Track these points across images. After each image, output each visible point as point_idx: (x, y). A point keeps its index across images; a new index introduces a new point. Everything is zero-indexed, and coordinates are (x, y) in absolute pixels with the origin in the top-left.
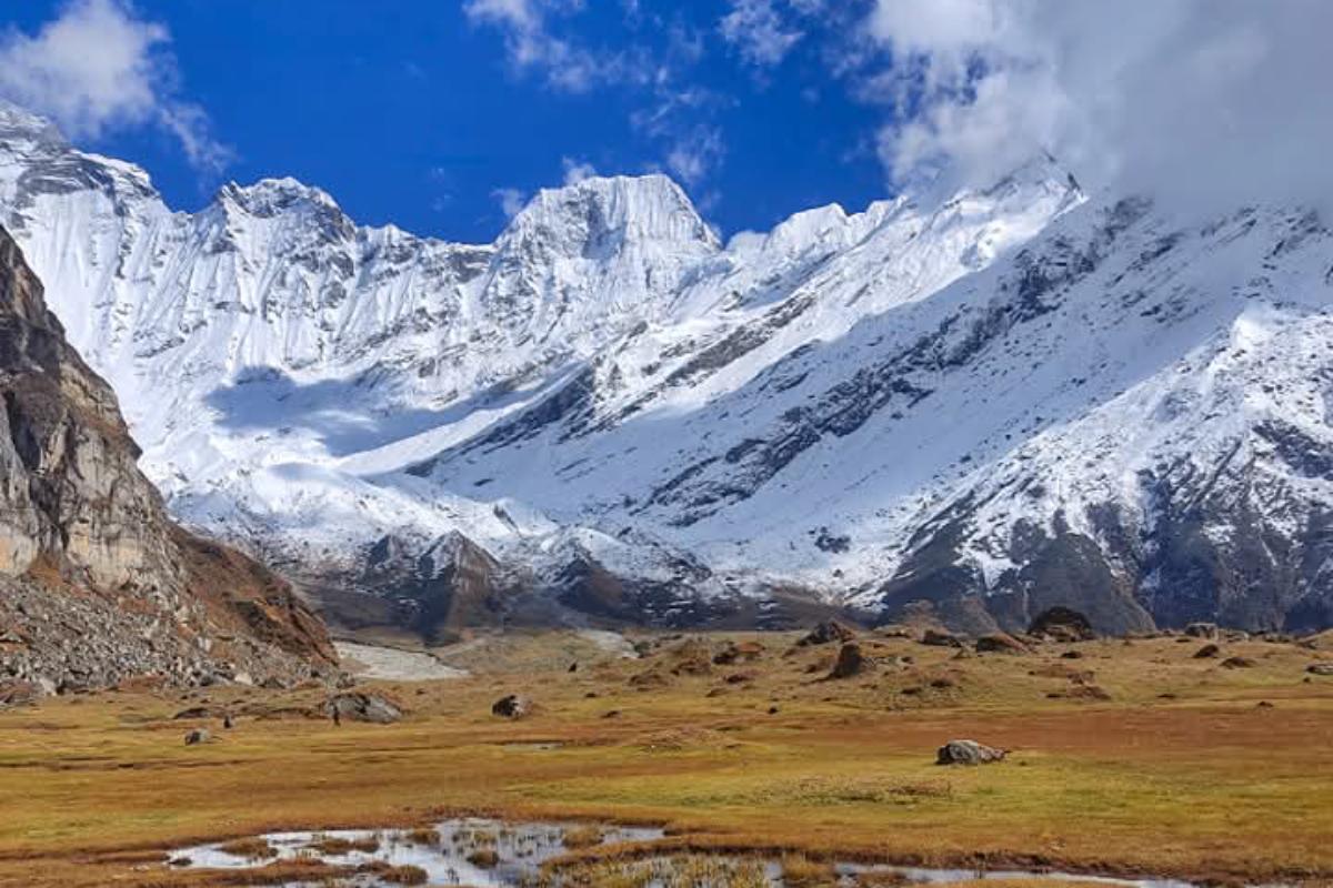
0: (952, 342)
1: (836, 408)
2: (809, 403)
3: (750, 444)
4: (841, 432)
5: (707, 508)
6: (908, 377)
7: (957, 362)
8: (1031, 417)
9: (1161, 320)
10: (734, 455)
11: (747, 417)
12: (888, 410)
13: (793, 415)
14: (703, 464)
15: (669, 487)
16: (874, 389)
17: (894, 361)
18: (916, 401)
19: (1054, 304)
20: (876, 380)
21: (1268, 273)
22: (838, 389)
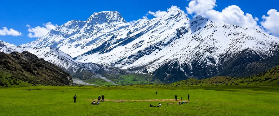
0: (166, 42)
1: (147, 51)
2: (142, 50)
3: (132, 56)
4: (147, 55)
5: (125, 65)
6: (159, 47)
7: (166, 45)
8: (177, 54)
9: (197, 40)
10: (129, 57)
11: (132, 51)
12: (155, 51)
13: (139, 52)
14: (124, 59)
15: (118, 62)
16: (153, 48)
17: (156, 44)
18: (160, 50)
19: (182, 36)
20: (153, 47)
21: (213, 35)
22: (147, 48)
